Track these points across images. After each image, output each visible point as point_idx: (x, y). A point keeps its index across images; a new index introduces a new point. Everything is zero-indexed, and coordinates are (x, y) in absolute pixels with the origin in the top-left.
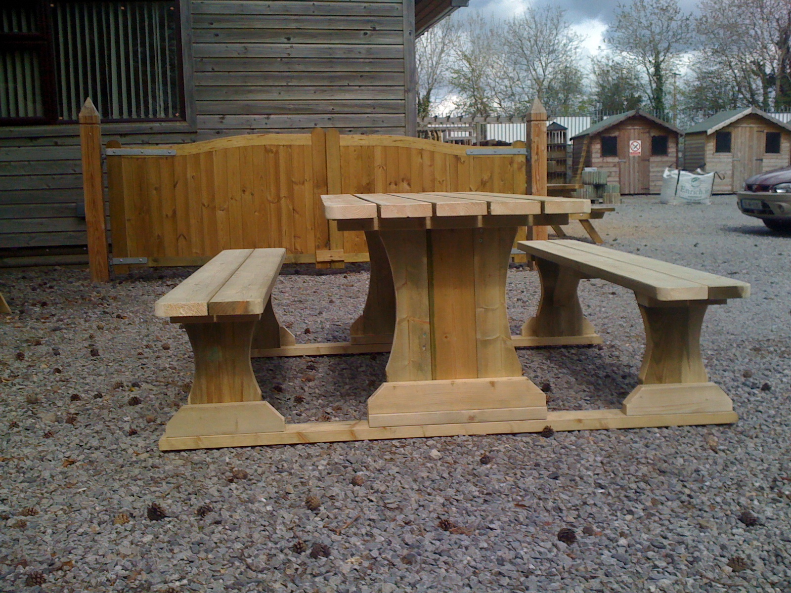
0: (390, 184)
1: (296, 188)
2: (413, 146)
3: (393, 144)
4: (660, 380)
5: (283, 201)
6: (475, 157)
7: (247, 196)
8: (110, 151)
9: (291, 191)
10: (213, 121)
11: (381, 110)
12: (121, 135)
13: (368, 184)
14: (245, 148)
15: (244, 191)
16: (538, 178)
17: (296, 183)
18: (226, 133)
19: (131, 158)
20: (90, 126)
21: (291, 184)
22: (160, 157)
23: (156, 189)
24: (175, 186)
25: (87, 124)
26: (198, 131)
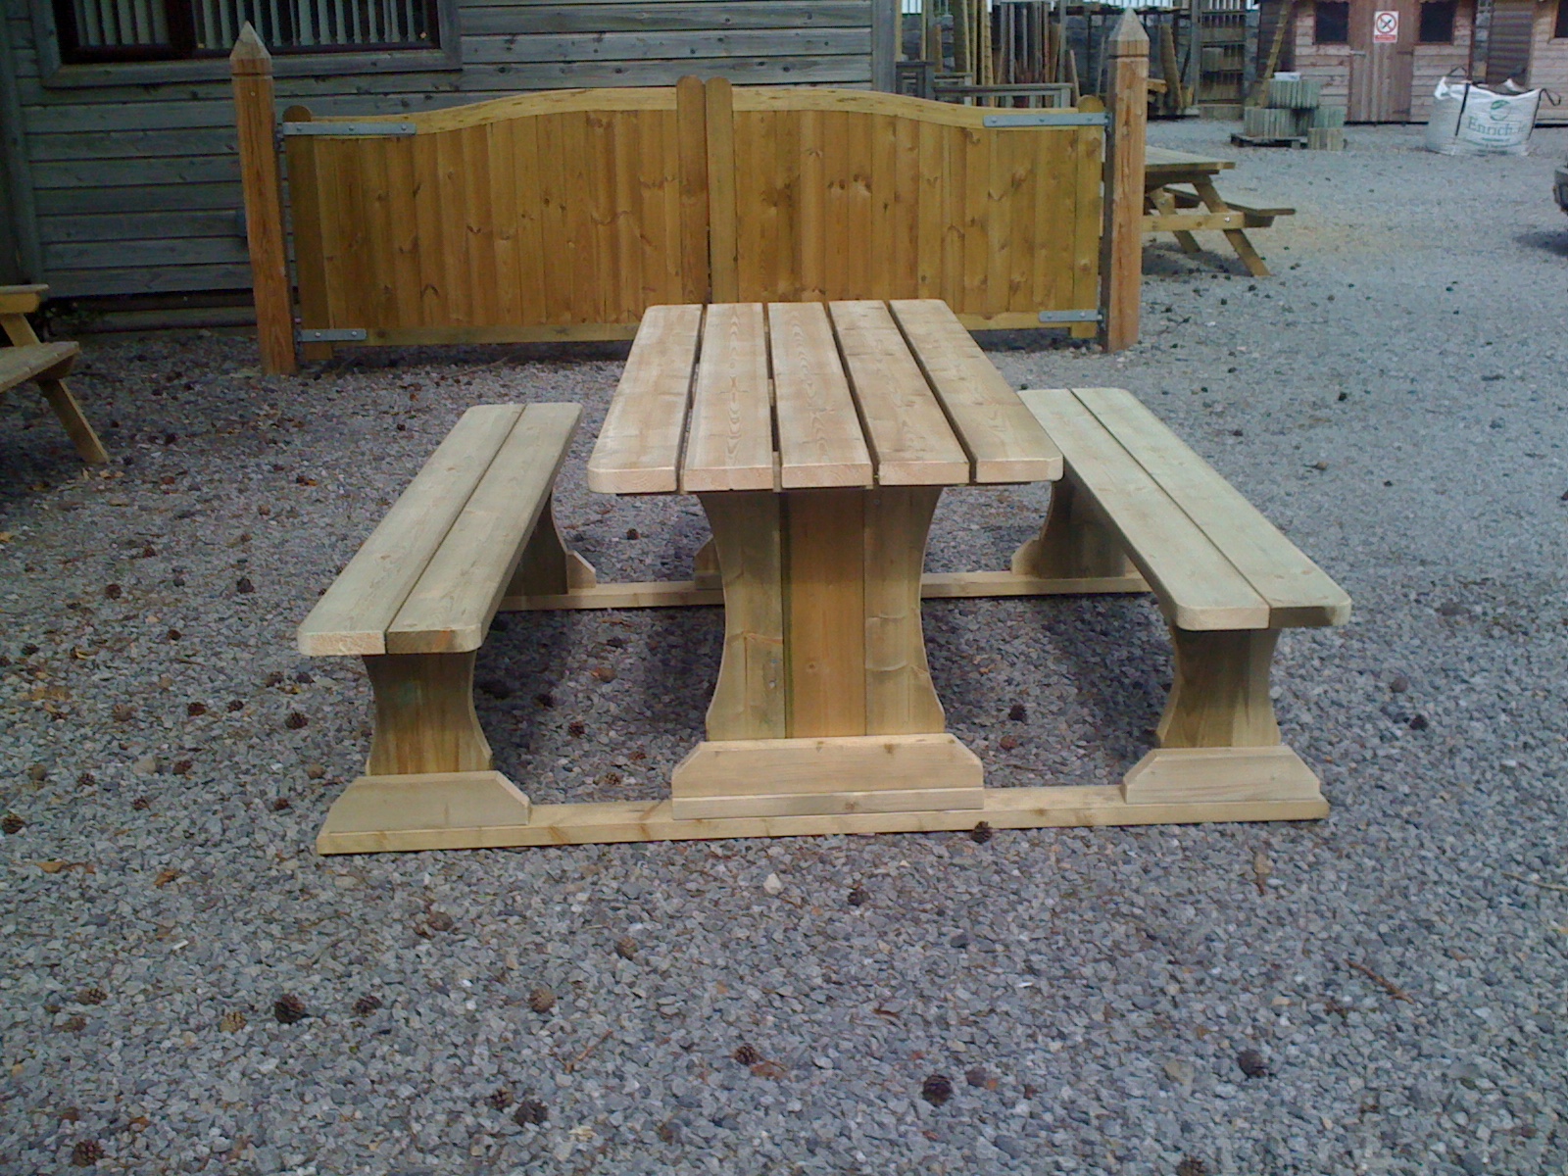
0: (831, 185)
1: (646, 194)
2: (880, 110)
3: (840, 107)
4: (1192, 741)
5: (622, 221)
6: (1002, 132)
7: (553, 210)
8: (290, 128)
9: (637, 200)
10: (491, 48)
11: (823, 21)
12: (317, 77)
13: (788, 186)
14: (548, 118)
15: (547, 202)
16: (1126, 170)
17: (647, 186)
18: (518, 71)
19: (334, 140)
20: (250, 78)
21: (636, 187)
22: (387, 138)
23: (380, 198)
24: (415, 193)
25: (248, 75)
26: (465, 67)
